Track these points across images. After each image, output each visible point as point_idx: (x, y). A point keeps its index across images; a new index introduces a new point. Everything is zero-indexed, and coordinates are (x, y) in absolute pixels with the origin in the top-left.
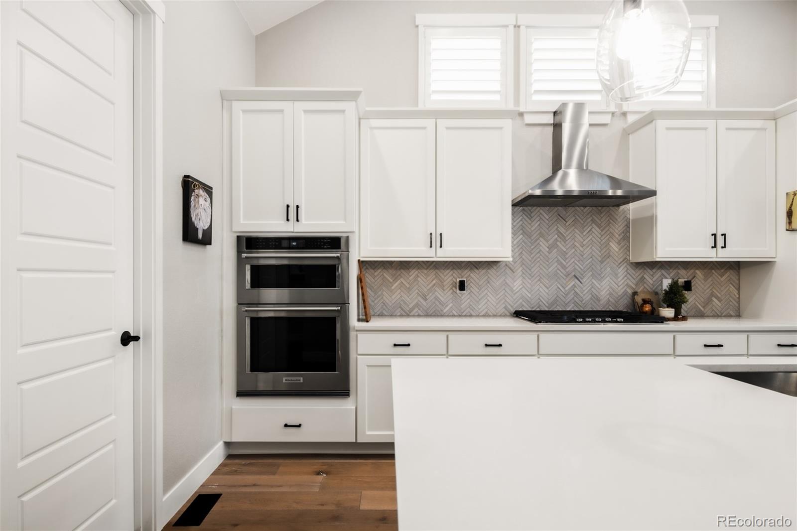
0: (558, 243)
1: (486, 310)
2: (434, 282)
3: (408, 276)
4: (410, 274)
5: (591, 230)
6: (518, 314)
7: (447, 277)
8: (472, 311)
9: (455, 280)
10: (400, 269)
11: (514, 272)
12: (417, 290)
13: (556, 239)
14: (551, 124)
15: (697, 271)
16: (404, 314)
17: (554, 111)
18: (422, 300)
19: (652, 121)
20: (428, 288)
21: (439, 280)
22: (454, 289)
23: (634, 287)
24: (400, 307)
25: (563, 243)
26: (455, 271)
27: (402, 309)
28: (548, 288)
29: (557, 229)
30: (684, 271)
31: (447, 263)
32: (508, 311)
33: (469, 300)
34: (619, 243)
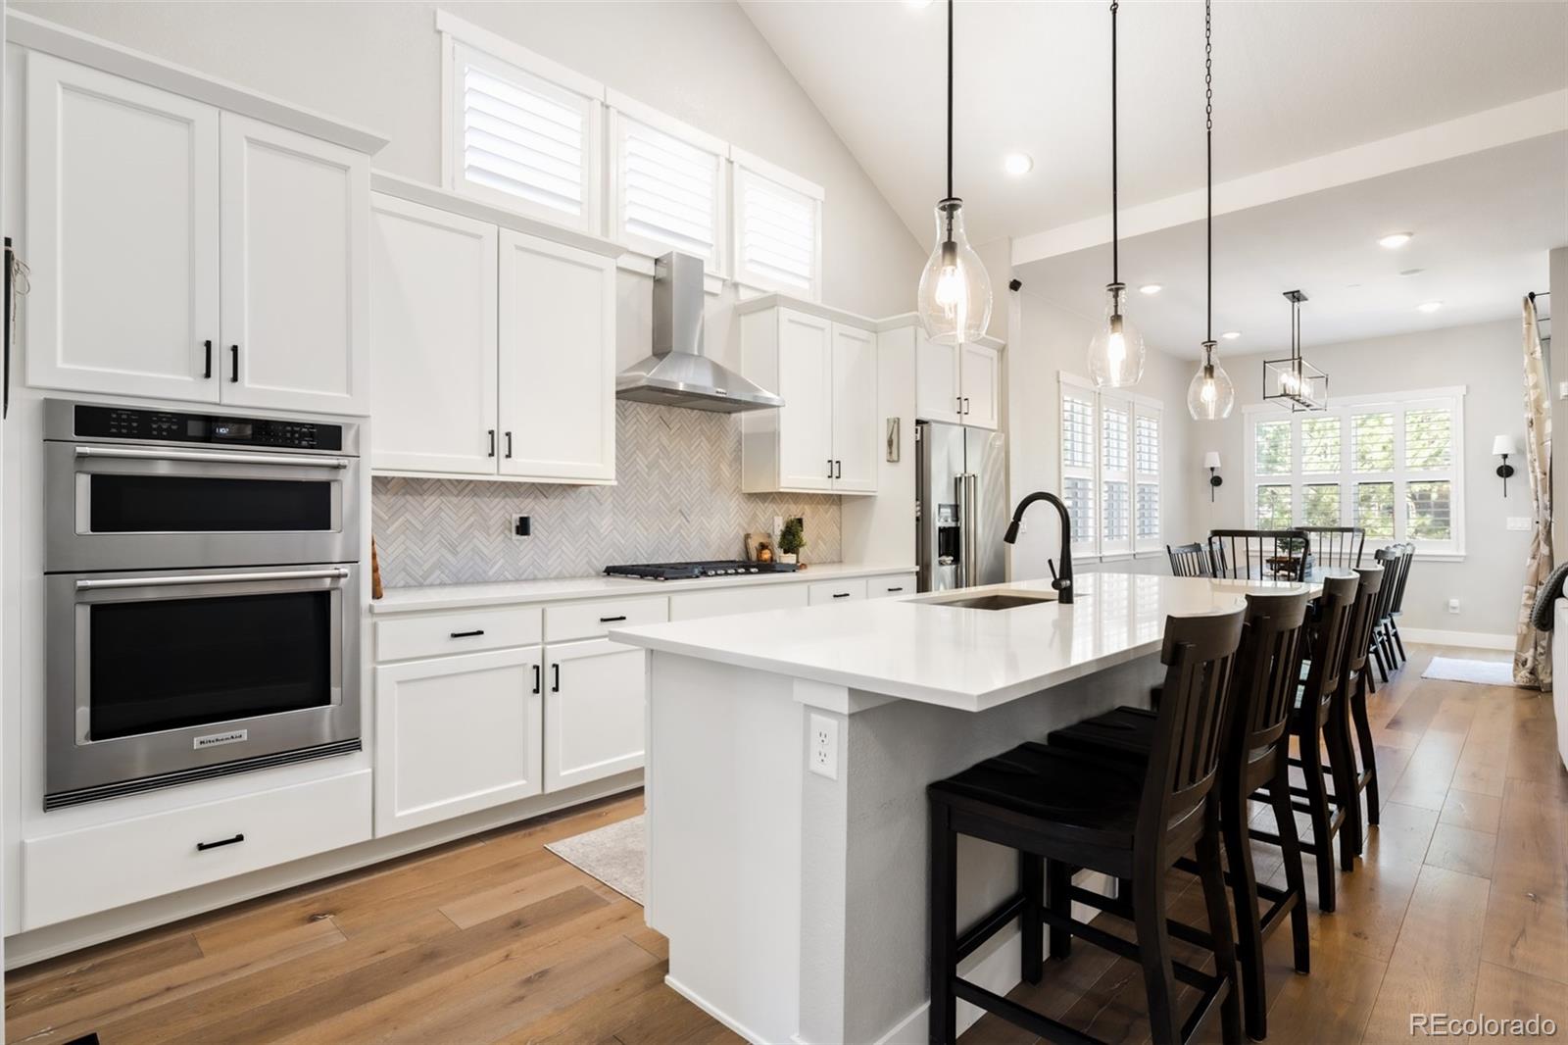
0: (661, 461)
1: (560, 568)
2: (472, 519)
3: (421, 509)
4: (426, 504)
5: (699, 444)
6: (611, 571)
7: (496, 510)
8: (536, 572)
9: (508, 517)
10: (404, 494)
11: (601, 504)
12: (439, 536)
13: (658, 453)
14: (650, 277)
15: (806, 507)
16: (412, 582)
17: (657, 257)
18: (450, 557)
19: (773, 307)
20: (461, 530)
21: (481, 515)
22: (507, 532)
23: (745, 526)
24: (404, 570)
25: (666, 460)
26: (507, 499)
27: (409, 574)
28: (647, 530)
29: (658, 439)
30: (793, 505)
31: (496, 485)
32: (591, 567)
33: (532, 552)
34: (730, 466)
